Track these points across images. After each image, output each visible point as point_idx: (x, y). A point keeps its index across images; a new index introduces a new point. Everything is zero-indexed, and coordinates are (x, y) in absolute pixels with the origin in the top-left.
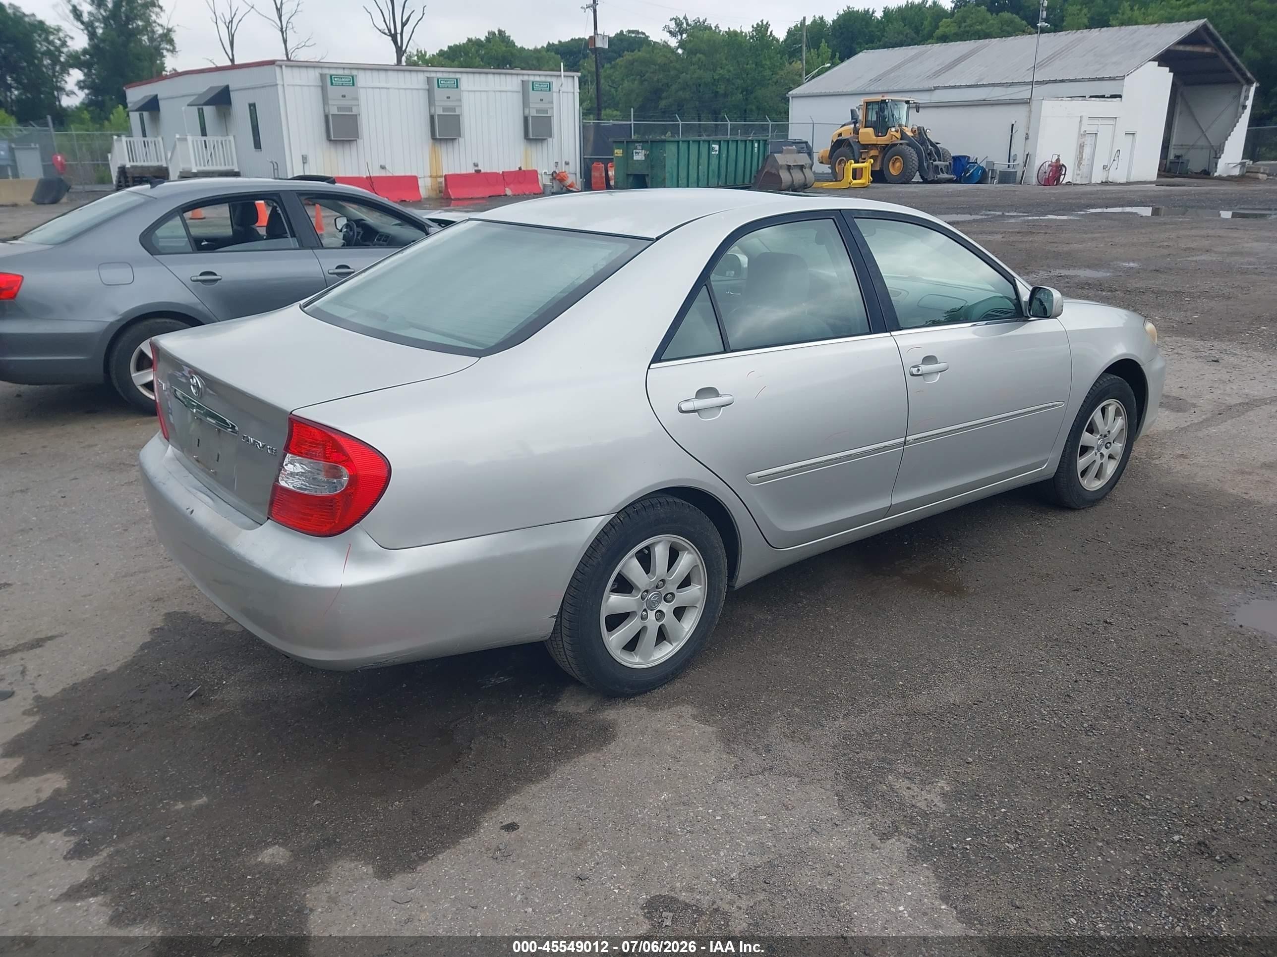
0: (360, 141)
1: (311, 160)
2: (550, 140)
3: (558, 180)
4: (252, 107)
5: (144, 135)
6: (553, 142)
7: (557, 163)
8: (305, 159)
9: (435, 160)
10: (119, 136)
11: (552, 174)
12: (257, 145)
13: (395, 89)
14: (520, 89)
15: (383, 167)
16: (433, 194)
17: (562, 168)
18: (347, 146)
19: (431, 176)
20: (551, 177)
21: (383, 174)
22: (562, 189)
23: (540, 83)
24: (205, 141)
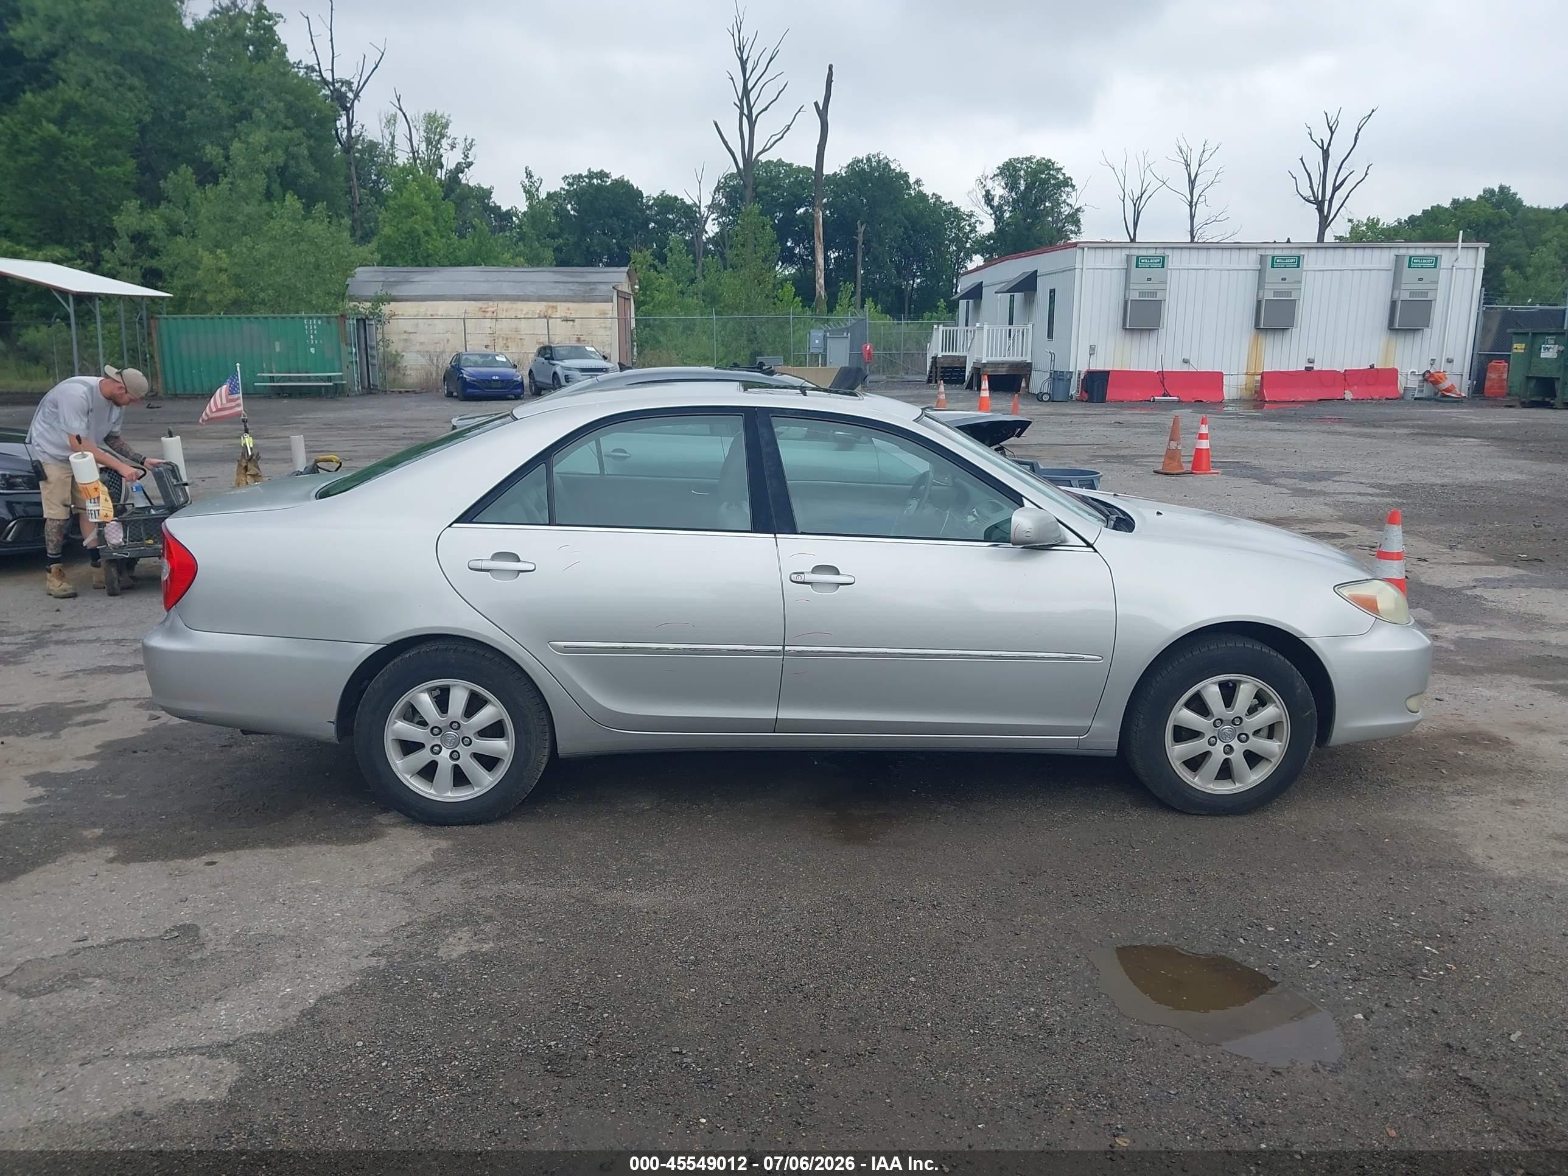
0: (1162, 331)
1: (1099, 351)
2: (1427, 331)
3: (1431, 382)
4: (1052, 292)
5: (967, 325)
6: (1432, 334)
7: (1433, 360)
8: (1092, 351)
9: (1255, 354)
10: (938, 324)
11: (1424, 375)
12: (1050, 335)
13: (1216, 270)
14: (1391, 266)
15: (1186, 361)
16: (1246, 395)
17: (1443, 367)
18: (1145, 336)
19: (1247, 374)
20: (1421, 378)
21: (1185, 368)
22: (1436, 394)
23: (1422, 258)
24: (1010, 330)
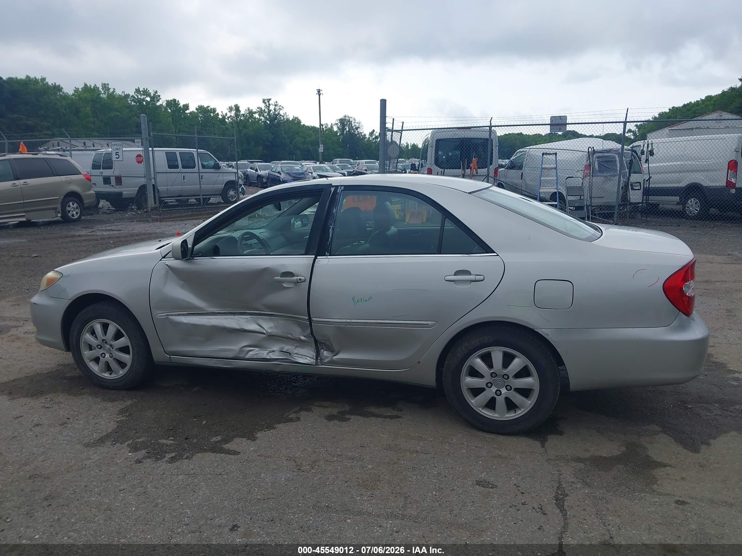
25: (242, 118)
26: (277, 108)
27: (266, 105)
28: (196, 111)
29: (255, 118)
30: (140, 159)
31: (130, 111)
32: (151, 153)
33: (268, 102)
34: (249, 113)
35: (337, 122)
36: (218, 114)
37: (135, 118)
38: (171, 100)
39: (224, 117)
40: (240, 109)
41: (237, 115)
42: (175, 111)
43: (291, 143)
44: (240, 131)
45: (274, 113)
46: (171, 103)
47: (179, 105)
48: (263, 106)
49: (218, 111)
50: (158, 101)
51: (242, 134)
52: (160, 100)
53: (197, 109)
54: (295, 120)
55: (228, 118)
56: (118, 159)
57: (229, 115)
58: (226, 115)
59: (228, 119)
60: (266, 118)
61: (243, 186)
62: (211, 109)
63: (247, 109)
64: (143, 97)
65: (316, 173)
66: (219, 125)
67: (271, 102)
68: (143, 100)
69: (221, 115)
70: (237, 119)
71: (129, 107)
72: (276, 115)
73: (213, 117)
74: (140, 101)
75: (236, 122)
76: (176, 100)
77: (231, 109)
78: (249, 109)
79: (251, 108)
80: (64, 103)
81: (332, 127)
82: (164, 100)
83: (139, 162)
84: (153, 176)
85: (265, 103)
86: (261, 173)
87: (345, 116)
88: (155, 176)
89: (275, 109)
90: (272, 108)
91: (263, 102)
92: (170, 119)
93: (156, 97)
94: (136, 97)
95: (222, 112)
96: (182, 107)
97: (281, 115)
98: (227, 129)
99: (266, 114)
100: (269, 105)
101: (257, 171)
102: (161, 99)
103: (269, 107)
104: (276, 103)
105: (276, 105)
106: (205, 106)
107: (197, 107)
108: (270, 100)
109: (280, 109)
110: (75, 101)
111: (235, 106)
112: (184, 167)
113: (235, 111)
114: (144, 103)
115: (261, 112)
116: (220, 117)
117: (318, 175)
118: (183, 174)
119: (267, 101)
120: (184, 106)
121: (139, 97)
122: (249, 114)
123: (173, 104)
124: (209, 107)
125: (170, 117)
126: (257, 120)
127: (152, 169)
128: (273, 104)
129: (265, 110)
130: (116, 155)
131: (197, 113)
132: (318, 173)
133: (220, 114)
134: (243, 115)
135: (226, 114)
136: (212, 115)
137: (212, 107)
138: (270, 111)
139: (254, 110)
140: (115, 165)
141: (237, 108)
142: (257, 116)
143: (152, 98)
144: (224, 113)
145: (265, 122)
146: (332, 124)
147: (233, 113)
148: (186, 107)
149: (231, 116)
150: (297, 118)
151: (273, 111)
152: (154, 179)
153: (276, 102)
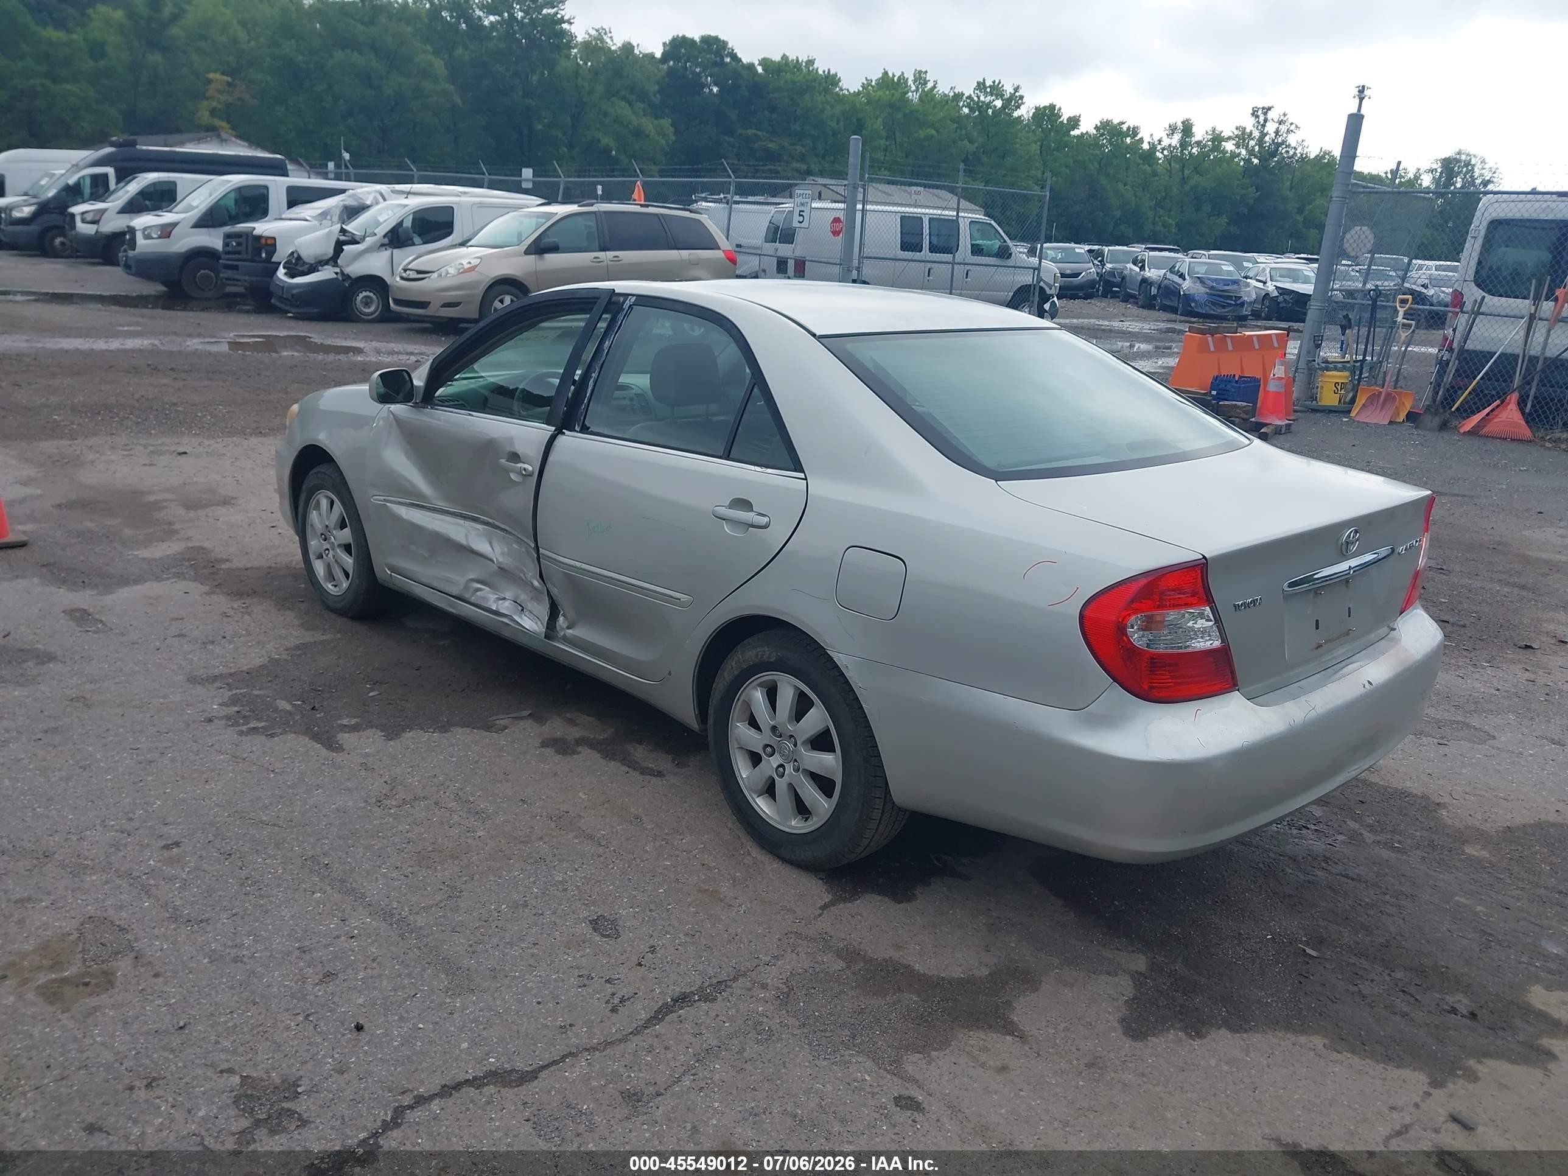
25: (1194, 150)
26: (1283, 128)
27: (1258, 122)
28: (1095, 132)
29: (1224, 152)
30: (838, 227)
31: (957, 128)
32: (859, 215)
33: (1265, 114)
34: (1213, 140)
35: (1434, 166)
36: (1141, 140)
37: (966, 142)
38: (1045, 107)
39: (1153, 147)
40: (1194, 130)
41: (1184, 144)
42: (1050, 130)
43: (1300, 211)
44: (1184, 180)
45: (1273, 140)
46: (1044, 114)
47: (1060, 117)
48: (1249, 124)
49: (1144, 134)
50: (1018, 107)
51: (1187, 187)
52: (1022, 107)
53: (1097, 128)
54: (1323, 157)
55: (1163, 149)
56: (802, 225)
57: (1166, 142)
58: (1160, 144)
59: (1162, 153)
60: (1251, 152)
61: (1055, 299)
62: (1129, 128)
63: (1209, 129)
64: (989, 99)
65: (1274, 283)
66: (1138, 164)
67: (1270, 115)
68: (988, 105)
69: (1149, 143)
70: (1182, 151)
71: (959, 120)
72: (1279, 145)
73: (1128, 147)
74: (982, 106)
75: (1180, 160)
76: (1054, 106)
77: (1173, 129)
78: (1214, 130)
79: (1218, 129)
80: (838, 109)
81: (1417, 177)
82: (1031, 106)
83: (836, 233)
84: (855, 263)
85: (1257, 117)
86: (1151, 273)
87: (1459, 153)
88: (859, 264)
89: (1277, 132)
90: (1271, 128)
91: (1253, 114)
92: (1035, 148)
93: (1014, 100)
94: (976, 99)
95: (1152, 135)
96: (1065, 122)
97: (1288, 146)
98: (1155, 174)
99: (1252, 143)
100: (1266, 121)
101: (1144, 269)
102: (1023, 103)
103: (1264, 126)
104: (1282, 117)
105: (1280, 122)
106: (1116, 122)
107: (1099, 124)
108: (1269, 109)
109: (1288, 131)
110: (858, 105)
111: (1183, 123)
112: (933, 249)
113: (1180, 135)
114: (990, 111)
115: (1242, 137)
116: (1146, 146)
117: (1277, 287)
118: (929, 265)
119: (1260, 113)
120: (1069, 119)
121: (982, 98)
122: (1213, 142)
123: (1047, 115)
124: (1123, 123)
125: (1036, 143)
126: (1228, 155)
127: (856, 249)
128: (1276, 120)
129: (1251, 133)
130: (800, 215)
131: (1096, 138)
132: (1279, 285)
133: (1147, 139)
134: (1198, 143)
135: (1160, 141)
136: (1128, 140)
137: (1131, 123)
138: (1263, 135)
139: (1226, 134)
140: (799, 236)
141: (1187, 129)
142: (1229, 146)
143: (1007, 103)
144: (1156, 139)
145: (1248, 161)
146: (1419, 170)
147: (1175, 140)
148: (1074, 122)
149: (1170, 145)
150: (1330, 152)
151: (1273, 135)
152: (858, 269)
153: (1285, 115)
